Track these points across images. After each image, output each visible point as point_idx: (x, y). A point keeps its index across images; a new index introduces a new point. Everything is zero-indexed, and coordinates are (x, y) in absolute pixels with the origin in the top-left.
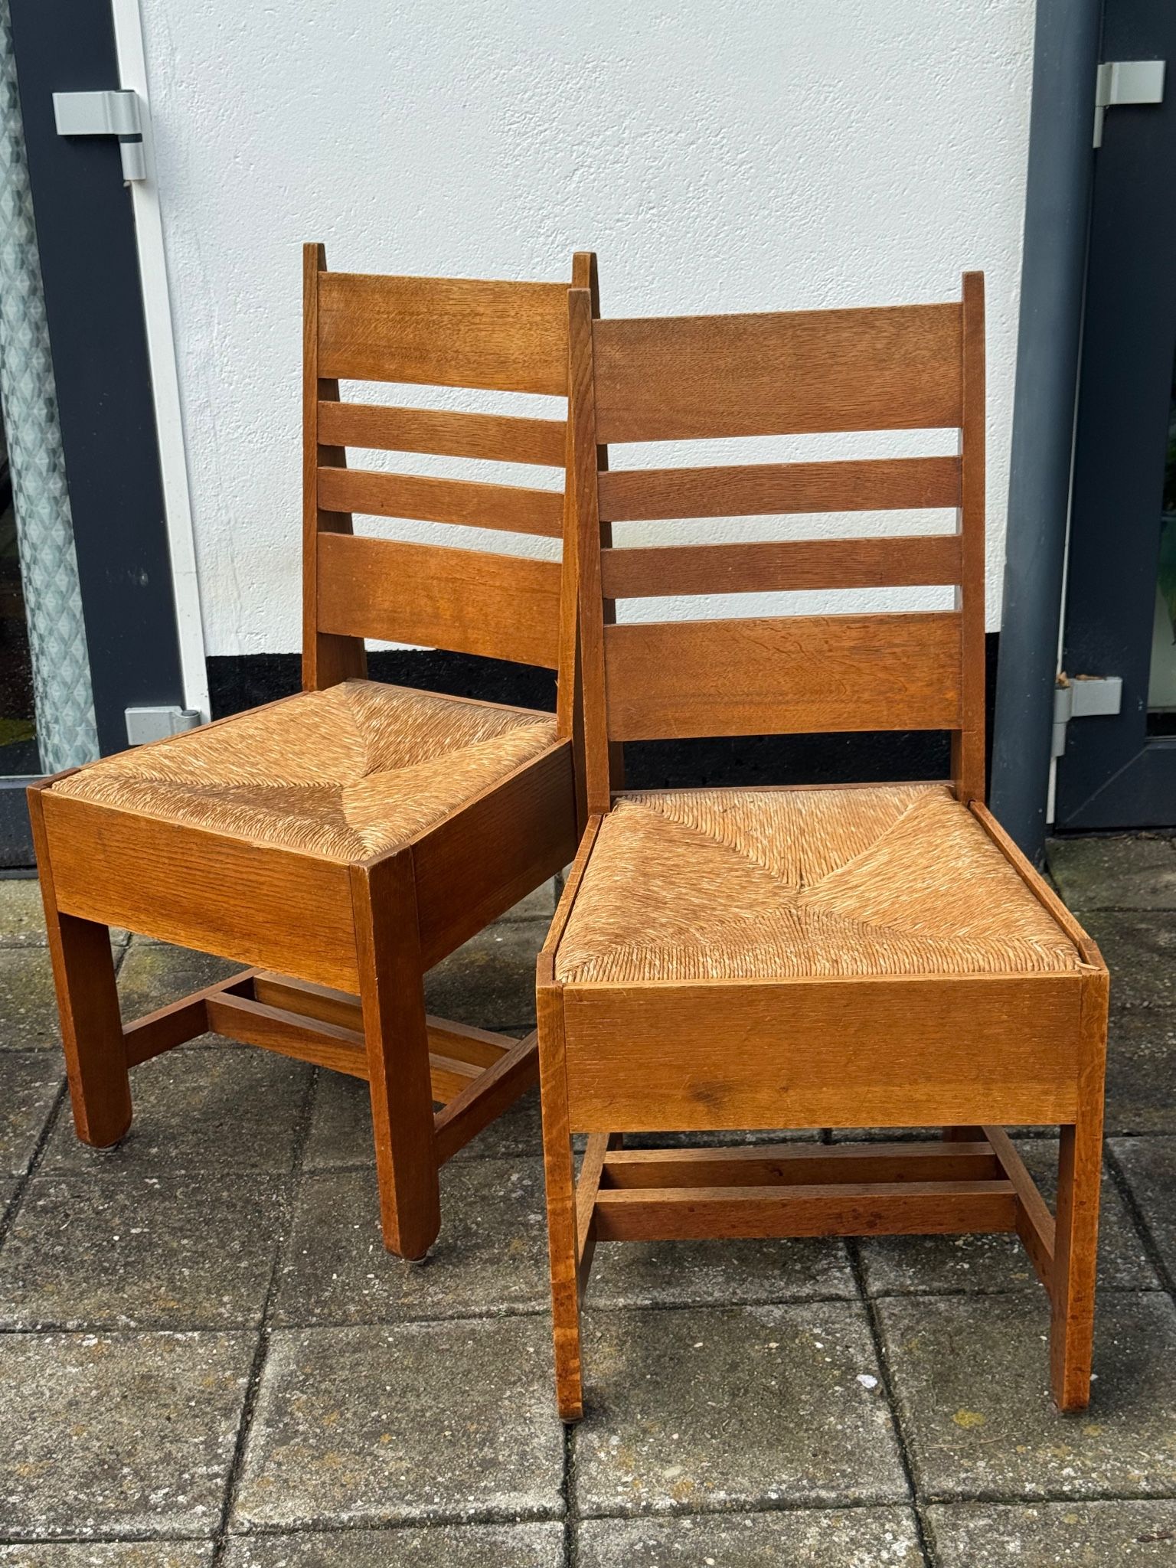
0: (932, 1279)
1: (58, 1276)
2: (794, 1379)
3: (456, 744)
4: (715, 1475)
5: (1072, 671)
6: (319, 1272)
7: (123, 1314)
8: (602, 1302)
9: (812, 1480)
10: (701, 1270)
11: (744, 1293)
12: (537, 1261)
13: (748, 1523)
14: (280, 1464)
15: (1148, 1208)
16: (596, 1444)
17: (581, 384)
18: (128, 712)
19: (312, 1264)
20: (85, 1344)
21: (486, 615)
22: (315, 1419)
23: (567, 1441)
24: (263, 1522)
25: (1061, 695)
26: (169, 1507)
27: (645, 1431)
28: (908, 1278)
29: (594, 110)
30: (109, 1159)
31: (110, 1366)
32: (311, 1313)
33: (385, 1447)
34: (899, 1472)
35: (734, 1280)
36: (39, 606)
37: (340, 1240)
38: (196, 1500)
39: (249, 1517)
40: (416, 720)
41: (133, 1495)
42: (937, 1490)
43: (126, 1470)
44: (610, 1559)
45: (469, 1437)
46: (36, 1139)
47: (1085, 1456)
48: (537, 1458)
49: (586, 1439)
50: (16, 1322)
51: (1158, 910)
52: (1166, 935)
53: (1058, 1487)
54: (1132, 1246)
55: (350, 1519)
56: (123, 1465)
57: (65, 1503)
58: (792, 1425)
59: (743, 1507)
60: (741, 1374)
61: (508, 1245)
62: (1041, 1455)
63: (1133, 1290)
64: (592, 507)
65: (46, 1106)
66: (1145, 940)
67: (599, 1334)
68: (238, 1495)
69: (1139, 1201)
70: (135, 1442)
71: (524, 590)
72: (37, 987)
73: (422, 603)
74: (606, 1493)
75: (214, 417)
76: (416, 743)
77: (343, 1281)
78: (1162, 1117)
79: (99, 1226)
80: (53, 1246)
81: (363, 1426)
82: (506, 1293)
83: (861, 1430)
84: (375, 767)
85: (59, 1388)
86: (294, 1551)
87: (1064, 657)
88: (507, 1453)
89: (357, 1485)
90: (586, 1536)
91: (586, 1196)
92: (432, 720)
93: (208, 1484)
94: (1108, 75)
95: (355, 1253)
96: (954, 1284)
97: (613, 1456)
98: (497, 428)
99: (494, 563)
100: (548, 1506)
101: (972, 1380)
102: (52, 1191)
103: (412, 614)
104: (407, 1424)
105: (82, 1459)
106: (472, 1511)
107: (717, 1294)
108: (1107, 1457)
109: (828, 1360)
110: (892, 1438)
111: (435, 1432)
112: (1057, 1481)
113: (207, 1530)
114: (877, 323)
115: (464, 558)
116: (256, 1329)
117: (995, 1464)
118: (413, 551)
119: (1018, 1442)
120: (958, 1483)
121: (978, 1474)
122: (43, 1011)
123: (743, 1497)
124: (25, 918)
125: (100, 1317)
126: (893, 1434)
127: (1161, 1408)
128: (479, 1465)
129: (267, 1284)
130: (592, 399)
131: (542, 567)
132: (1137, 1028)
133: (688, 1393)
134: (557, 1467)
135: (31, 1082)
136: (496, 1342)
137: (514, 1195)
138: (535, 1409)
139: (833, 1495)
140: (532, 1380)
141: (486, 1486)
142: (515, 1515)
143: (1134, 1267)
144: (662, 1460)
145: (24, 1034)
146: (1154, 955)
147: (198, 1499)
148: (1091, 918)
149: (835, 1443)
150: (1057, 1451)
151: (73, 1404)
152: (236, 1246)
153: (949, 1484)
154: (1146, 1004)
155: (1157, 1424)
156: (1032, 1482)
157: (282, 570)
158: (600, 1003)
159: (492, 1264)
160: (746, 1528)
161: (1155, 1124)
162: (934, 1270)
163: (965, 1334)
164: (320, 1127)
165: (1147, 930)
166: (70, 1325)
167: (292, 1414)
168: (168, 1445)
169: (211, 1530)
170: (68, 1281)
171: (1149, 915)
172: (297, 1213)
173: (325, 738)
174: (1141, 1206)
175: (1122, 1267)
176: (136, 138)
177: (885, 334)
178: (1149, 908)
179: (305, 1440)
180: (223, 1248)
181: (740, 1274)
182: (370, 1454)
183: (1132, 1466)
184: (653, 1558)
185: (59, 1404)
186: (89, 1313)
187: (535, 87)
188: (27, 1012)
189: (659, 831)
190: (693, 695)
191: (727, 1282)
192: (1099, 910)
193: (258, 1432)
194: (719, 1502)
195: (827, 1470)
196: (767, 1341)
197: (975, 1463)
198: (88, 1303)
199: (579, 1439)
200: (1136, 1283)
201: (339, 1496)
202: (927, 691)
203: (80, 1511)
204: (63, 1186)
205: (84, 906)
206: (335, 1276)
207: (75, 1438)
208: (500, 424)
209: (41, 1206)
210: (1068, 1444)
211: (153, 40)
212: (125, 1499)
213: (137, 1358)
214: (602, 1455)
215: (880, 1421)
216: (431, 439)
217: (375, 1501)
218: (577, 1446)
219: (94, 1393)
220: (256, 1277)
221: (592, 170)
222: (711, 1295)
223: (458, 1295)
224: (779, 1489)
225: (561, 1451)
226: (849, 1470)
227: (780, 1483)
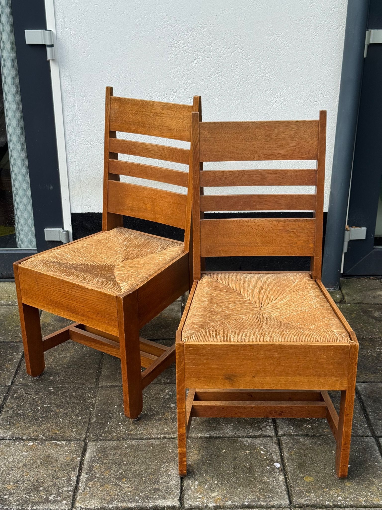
0: (299, 431)
1: (20, 421)
2: (254, 464)
3: (152, 252)
4: (228, 496)
5: (351, 225)
6: (104, 422)
7: (41, 434)
8: (194, 435)
9: (259, 498)
10: (225, 425)
11: (239, 433)
12: (173, 420)
14: (90, 488)
15: (368, 408)
16: (191, 484)
17: (195, 143)
18: (45, 230)
19: (102, 419)
20: (29, 444)
21: (162, 210)
22: (102, 473)
23: (181, 482)
24: (85, 507)
25: (347, 233)
26: (55, 501)
27: (206, 480)
28: (291, 430)
29: (201, 40)
30: (37, 380)
31: (37, 452)
32: (101, 436)
33: (123, 483)
34: (286, 497)
35: (236, 429)
36: (17, 194)
37: (110, 411)
38: (63, 499)
39: (80, 505)
40: (139, 243)
41: (44, 497)
42: (298, 503)
43: (41, 488)
45: (150, 480)
46: (14, 373)
47: (345, 493)
48: (171, 488)
49: (188, 482)
50: (7, 437)
51: (375, 304)
52: (378, 313)
53: (336, 503)
54: (363, 421)
55: (112, 507)
56: (41, 486)
57: (22, 499)
58: (253, 480)
59: (237, 507)
60: (237, 462)
61: (164, 415)
62: (332, 492)
63: (362, 436)
64: (197, 182)
65: (17, 362)
66: (371, 314)
67: (192, 446)
68: (77, 498)
69: (366, 406)
70: (44, 478)
71: (175, 203)
72: (14, 320)
73: (142, 205)
74: (194, 501)
75: (75, 136)
76: (139, 251)
77: (111, 425)
78: (374, 377)
79: (34, 404)
80: (19, 410)
81: (117, 475)
82: (163, 431)
83: (275, 482)
84: (125, 259)
85: (20, 459)
87: (348, 220)
88: (162, 486)
89: (114, 496)
91: (190, 403)
92: (144, 243)
93: (67, 494)
94: (370, 34)
95: (115, 415)
96: (306, 433)
97: (196, 488)
98: (167, 150)
99: (165, 194)
100: (175, 505)
101: (310, 466)
102: (19, 391)
103: (138, 208)
104: (131, 475)
105: (28, 484)
106: (151, 506)
107: (230, 434)
108: (352, 493)
109: (265, 457)
110: (284, 485)
111: (140, 478)
112: (336, 501)
114: (292, 126)
115: (156, 191)
116: (83, 441)
117: (317, 495)
118: (139, 188)
119: (324, 488)
120: (305, 501)
121: (311, 498)
122: (16, 328)
123: (237, 504)
124: (11, 296)
125: (33, 435)
126: (285, 483)
127: (370, 477)
128: (153, 490)
129: (87, 425)
130: (198, 148)
131: (181, 196)
132: (367, 345)
133: (220, 467)
134: (178, 491)
135: (13, 353)
136: (160, 448)
137: (166, 397)
138: (172, 472)
139: (265, 504)
140: (171, 461)
141: (155, 497)
142: (164, 507)
143: (363, 429)
144: (211, 490)
145: (10, 336)
146: (374, 320)
147: (64, 499)
148: (354, 306)
149: (266, 486)
150: (337, 491)
151: (25, 465)
152: (77, 411)
153: (302, 501)
154: (370, 337)
155: (369, 482)
156: (328, 501)
157: (96, 186)
158: (196, 349)
159: (159, 421)
161: (372, 379)
162: (299, 428)
163: (309, 450)
164: (105, 372)
165: (372, 311)
166: (24, 438)
167: (94, 471)
168: (55, 480)
170: (24, 423)
171: (372, 306)
172: (97, 400)
173: (109, 248)
174: (366, 407)
175: (359, 428)
176: (52, 46)
177: (294, 129)
178: (372, 303)
179: (98, 480)
180: (73, 412)
181: (238, 427)
182: (119, 485)
183: (360, 496)
185: (21, 465)
186: (30, 434)
187: (182, 32)
188: (11, 329)
189: (216, 287)
190: (228, 243)
191: (234, 429)
192: (356, 303)
193: (84, 477)
194: (229, 505)
195: (264, 495)
196: (246, 450)
197: (310, 494)
198: (30, 430)
199: (185, 482)
200: (364, 434)
201: (109, 499)
202: (304, 244)
203: (27, 502)
204: (22, 390)
205: (31, 302)
206: (109, 423)
207: (25, 477)
208: (168, 149)
209: (15, 396)
210: (340, 489)
211: (58, 14)
212: (41, 498)
213: (45, 450)
214: (192, 488)
215: (281, 479)
216: (146, 152)
217: (120, 501)
218: (185, 485)
219: (32, 461)
220: (84, 423)
221: (200, 60)
222: (228, 434)
223: (148, 431)
224: (248, 501)
225: (180, 486)
226: (271, 495)
227: (249, 499)
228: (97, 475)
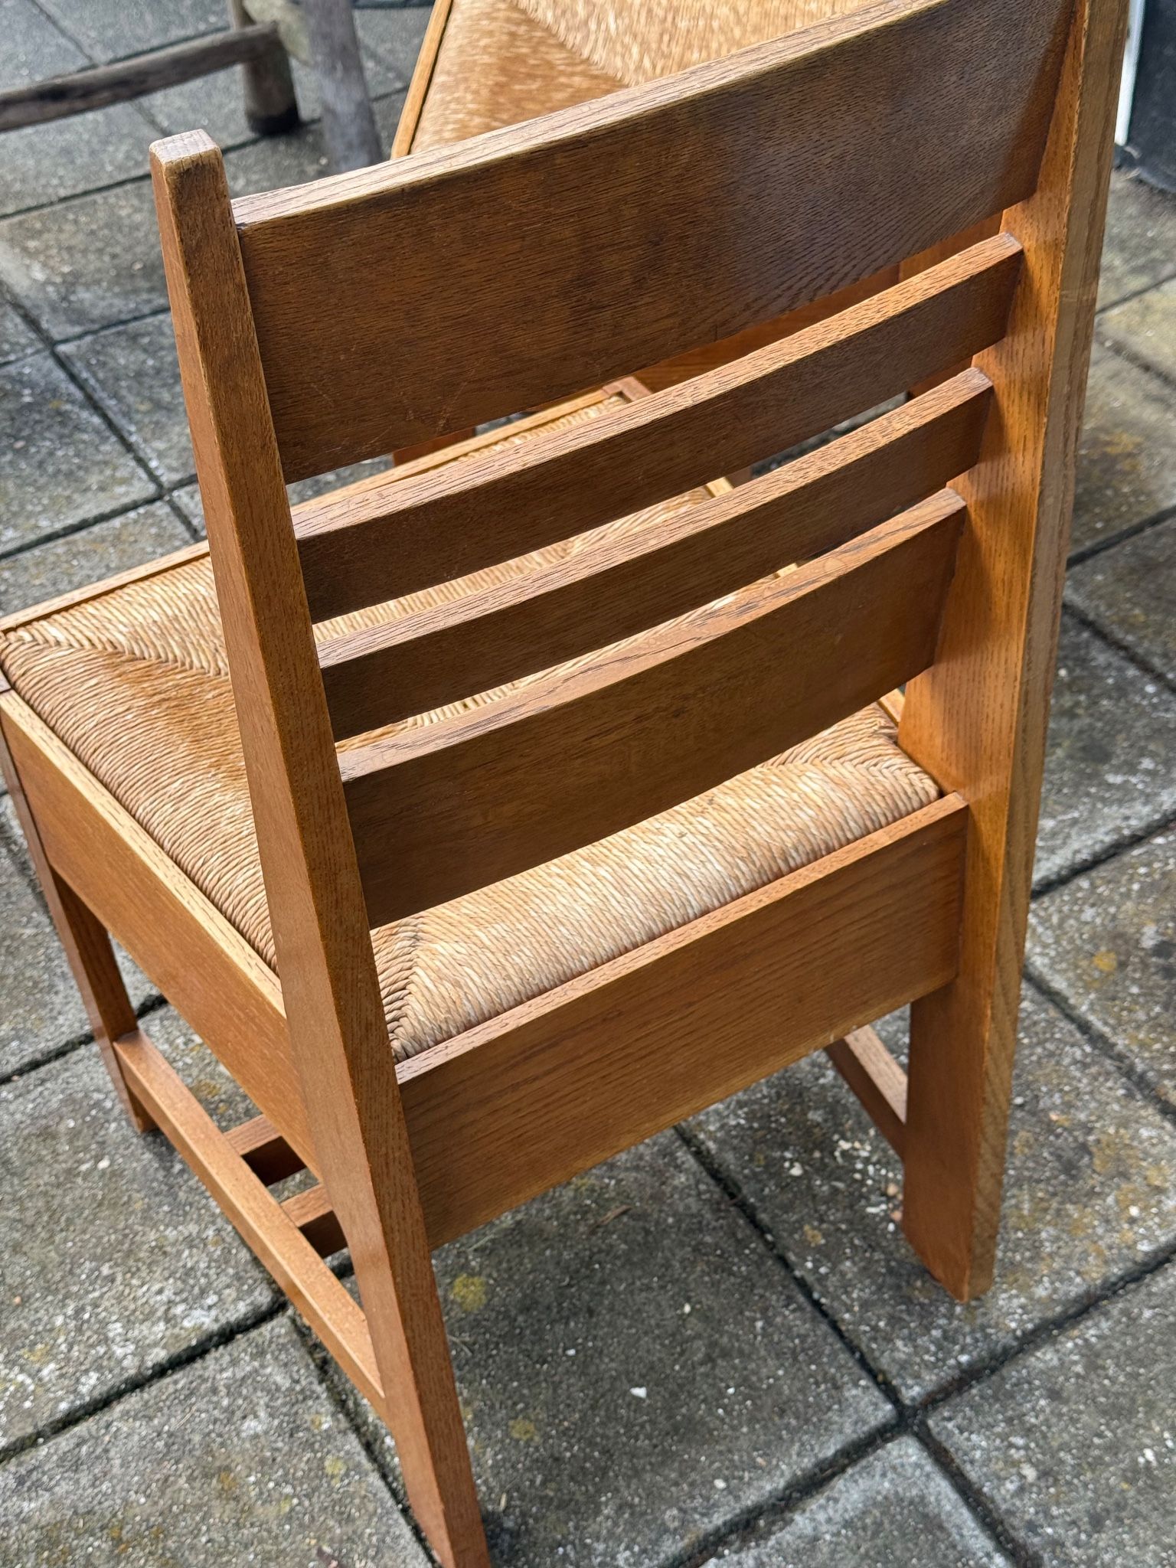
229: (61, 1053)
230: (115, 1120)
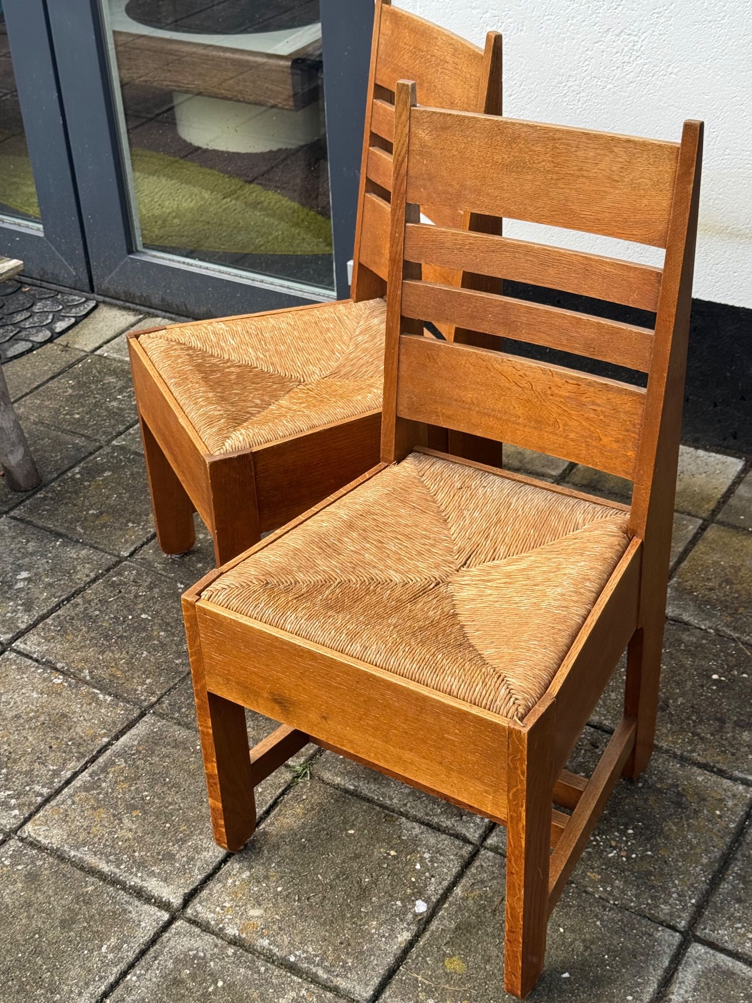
1: (81, 630)
2: (381, 883)
4: (275, 927)
7: (89, 668)
8: (327, 776)
9: (323, 959)
11: (411, 807)
13: (263, 969)
14: (73, 803)
15: (740, 863)
16: (234, 872)
17: (399, 155)
18: (349, 262)
20: (54, 681)
22: (115, 783)
23: (221, 862)
24: (34, 836)
26: (3, 804)
27: (267, 877)
30: (174, 561)
31: (54, 700)
32: (179, 710)
33: (131, 818)
34: (377, 981)
35: (416, 795)
39: (31, 829)
43: (6, 770)
44: (171, 953)
45: (176, 833)
46: (150, 535)
48: (195, 865)
49: (233, 866)
50: (35, 652)
54: (696, 887)
55: (74, 856)
56: (6, 767)
58: (349, 915)
59: (272, 957)
60: (355, 865)
63: (660, 922)
67: (304, 797)
68: (38, 813)
69: (738, 855)
70: (23, 754)
74: (209, 908)
79: (129, 606)
80: (95, 610)
81: (133, 799)
83: (383, 939)
84: (334, 373)
85: (19, 703)
86: (32, 862)
88: (183, 854)
89: (95, 836)
90: (173, 931)
93: (33, 798)
97: (235, 885)
100: (172, 900)
101: (485, 938)
104: (155, 808)
106: (133, 883)
107: (394, 801)
109: (413, 879)
110: (396, 955)
111: (163, 821)
113: (8, 827)
116: (144, 708)
119: (469, 998)
123: (275, 950)
125: (76, 666)
126: (399, 952)
128: (163, 855)
129: (177, 680)
130: (406, 167)
133: (314, 862)
134: (199, 877)
139: (325, 976)
141: (153, 871)
142: (153, 897)
147: (20, 806)
149: (360, 940)
151: (18, 717)
160: (259, 972)
166: (59, 665)
167: (108, 773)
168: (37, 764)
169: (10, 828)
170: (82, 636)
174: (736, 859)
175: (671, 901)
179: (99, 794)
180: (177, 646)
182: (120, 819)
184: (192, 966)
185: (11, 714)
186: (73, 662)
190: (456, 400)
193: (85, 776)
194: (261, 946)
195: (339, 957)
196: (392, 848)
197: (426, 999)
198: (79, 655)
199: (228, 864)
200: (669, 918)
201: (81, 839)
202: (615, 446)
204: (135, 572)
209: (112, 581)
213: (70, 700)
214: (230, 881)
215: (400, 939)
217: (94, 851)
218: (223, 869)
219: (32, 714)
220: (176, 673)
222: (391, 799)
223: (258, 734)
224: (300, 956)
225: (211, 868)
226: (350, 964)
227: (304, 952)
228: (104, 785)
229: (153, 941)
230: (211, 960)
